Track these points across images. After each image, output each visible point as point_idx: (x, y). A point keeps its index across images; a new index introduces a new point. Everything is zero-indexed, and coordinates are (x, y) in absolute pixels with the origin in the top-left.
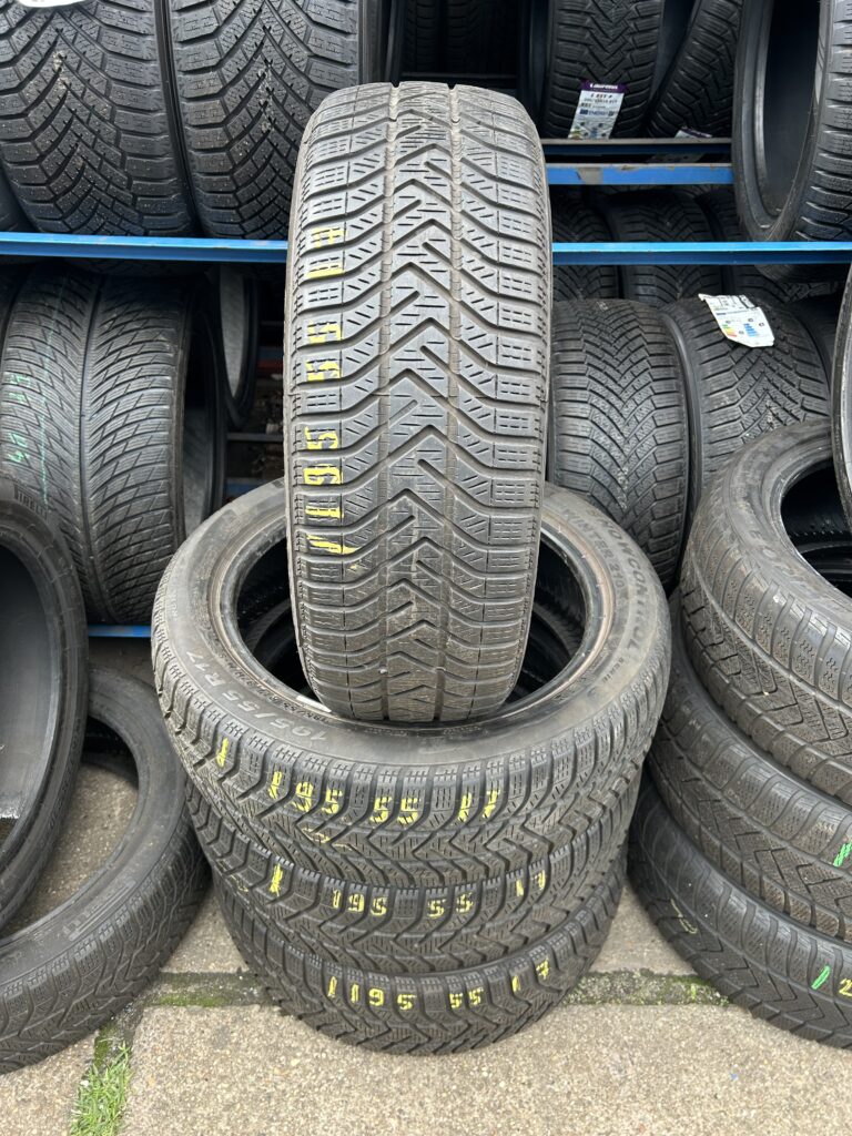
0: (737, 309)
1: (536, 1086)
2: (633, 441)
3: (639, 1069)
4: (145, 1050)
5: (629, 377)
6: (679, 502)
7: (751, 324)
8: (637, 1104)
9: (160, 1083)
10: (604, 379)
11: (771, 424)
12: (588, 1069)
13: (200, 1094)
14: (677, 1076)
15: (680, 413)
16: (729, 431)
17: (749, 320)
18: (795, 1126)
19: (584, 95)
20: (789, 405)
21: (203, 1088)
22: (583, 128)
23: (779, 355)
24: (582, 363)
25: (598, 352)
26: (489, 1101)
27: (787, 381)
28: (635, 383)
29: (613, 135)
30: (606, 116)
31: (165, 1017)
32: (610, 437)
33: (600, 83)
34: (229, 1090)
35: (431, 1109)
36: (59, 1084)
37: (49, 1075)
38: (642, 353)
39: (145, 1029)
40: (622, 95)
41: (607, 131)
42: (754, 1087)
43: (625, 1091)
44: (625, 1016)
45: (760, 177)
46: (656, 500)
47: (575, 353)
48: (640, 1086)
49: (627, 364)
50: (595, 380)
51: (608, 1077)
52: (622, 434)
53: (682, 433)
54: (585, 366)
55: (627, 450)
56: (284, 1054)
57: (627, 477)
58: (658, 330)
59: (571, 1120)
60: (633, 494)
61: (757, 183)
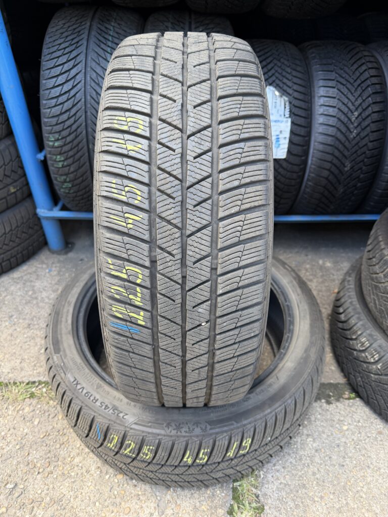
56: (337, 423)
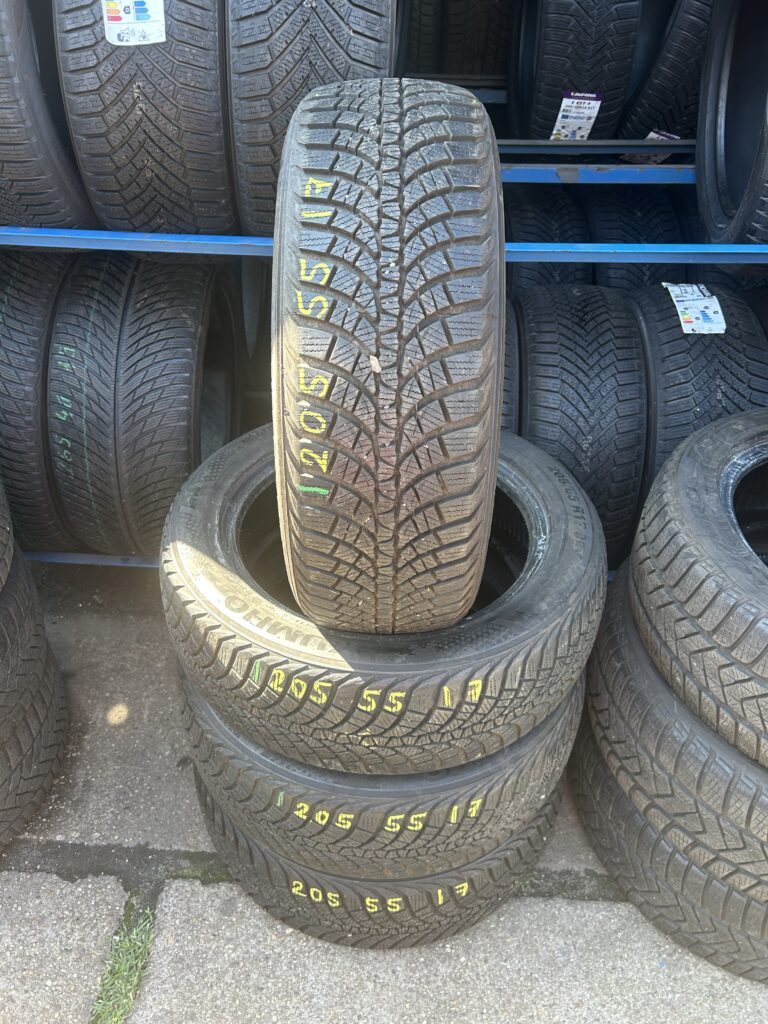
0: (695, 297)
1: (492, 962)
2: (597, 413)
3: (580, 954)
4: (166, 914)
5: (596, 357)
6: (636, 467)
7: (707, 311)
8: (577, 983)
9: (177, 941)
10: (574, 358)
11: (720, 401)
12: (537, 951)
13: (211, 953)
14: (614, 961)
15: (641, 390)
16: (682, 406)
17: (706, 307)
18: (713, 1009)
19: (566, 102)
20: (737, 384)
21: (214, 947)
22: (563, 130)
23: (730, 340)
24: (555, 343)
25: (570, 334)
26: (451, 974)
27: (736, 363)
28: (601, 363)
29: (591, 137)
30: (585, 120)
31: (183, 887)
32: (577, 409)
33: (580, 92)
34: (234, 950)
35: (402, 977)
36: (95, 938)
37: (87, 930)
38: (609, 336)
39: (167, 896)
40: (599, 102)
41: (586, 132)
42: (679, 975)
43: (567, 971)
44: (570, 909)
45: (720, 180)
46: (615, 465)
47: (549, 334)
48: (580, 968)
49: (595, 345)
50: (565, 358)
51: (554, 958)
52: (588, 407)
53: (641, 407)
54: (557, 346)
55: (592, 421)
57: (591, 445)
58: (624, 315)
59: (520, 992)
60: (595, 459)
61: (717, 184)
